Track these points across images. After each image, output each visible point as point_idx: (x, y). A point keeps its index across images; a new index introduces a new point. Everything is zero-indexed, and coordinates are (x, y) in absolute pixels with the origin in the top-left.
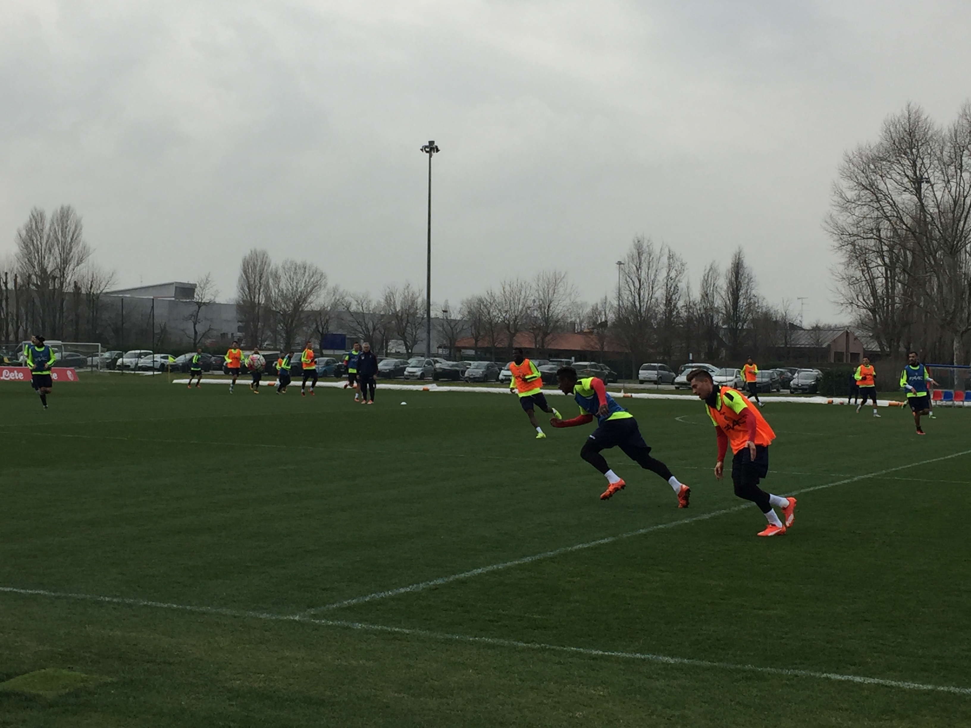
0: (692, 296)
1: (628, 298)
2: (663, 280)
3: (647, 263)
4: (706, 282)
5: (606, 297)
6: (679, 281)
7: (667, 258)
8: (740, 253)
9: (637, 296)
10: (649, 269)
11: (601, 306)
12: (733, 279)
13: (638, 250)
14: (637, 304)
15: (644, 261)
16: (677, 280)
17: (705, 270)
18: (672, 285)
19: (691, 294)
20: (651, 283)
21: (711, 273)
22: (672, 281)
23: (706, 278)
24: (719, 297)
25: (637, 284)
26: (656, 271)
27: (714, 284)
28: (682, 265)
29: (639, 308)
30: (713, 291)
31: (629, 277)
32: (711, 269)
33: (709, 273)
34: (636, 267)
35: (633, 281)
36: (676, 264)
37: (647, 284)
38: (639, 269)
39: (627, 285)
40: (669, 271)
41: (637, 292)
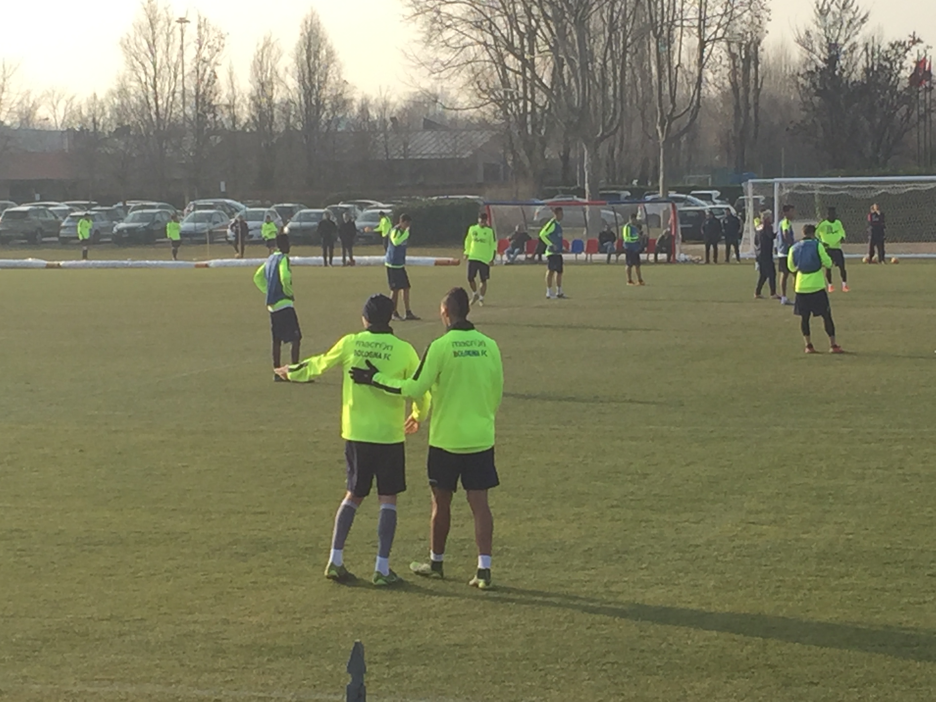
0: (238, 87)
1: (136, 92)
2: (192, 64)
3: (165, 37)
4: (260, 66)
5: (95, 94)
6: (216, 63)
7: (196, 27)
8: (312, 16)
9: (150, 89)
10: (168, 45)
11: (87, 110)
12: (304, 58)
13: (149, 16)
14: (152, 102)
15: (161, 33)
16: (213, 62)
17: (258, 45)
18: (205, 71)
19: (235, 84)
20: (173, 69)
21: (266, 49)
22: (205, 64)
23: (260, 57)
24: (281, 88)
25: (151, 72)
27: (273, 67)
28: (221, 37)
29: (155, 109)
30: (271, 79)
31: (137, 59)
32: (267, 44)
33: (262, 51)
34: (148, 43)
35: (143, 65)
36: (211, 38)
37: (168, 69)
38: (152, 46)
39: (134, 73)
40: (200, 48)
41: (150, 81)
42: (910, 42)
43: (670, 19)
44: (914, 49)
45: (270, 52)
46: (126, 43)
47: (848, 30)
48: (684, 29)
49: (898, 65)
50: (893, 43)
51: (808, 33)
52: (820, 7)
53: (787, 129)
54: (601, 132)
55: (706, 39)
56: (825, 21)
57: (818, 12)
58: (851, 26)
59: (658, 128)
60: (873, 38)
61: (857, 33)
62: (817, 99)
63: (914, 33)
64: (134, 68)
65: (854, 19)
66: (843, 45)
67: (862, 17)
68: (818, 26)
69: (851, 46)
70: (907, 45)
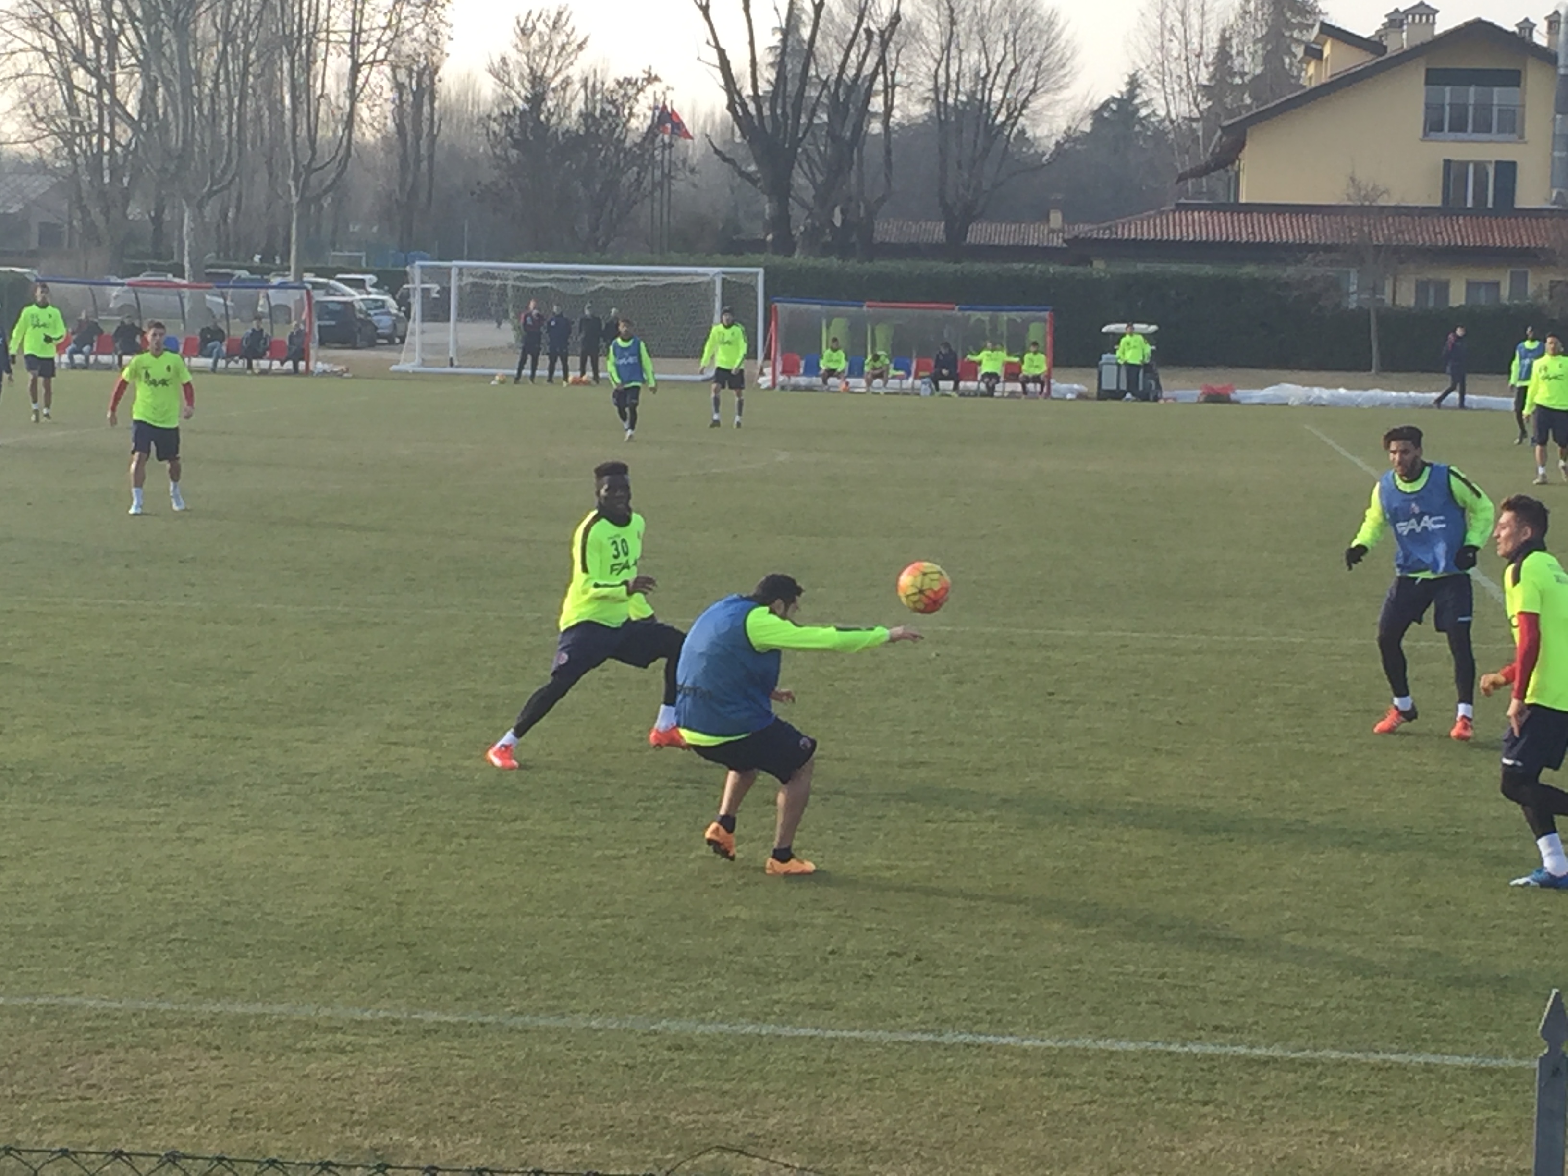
42: (644, 80)
43: (311, 30)
44: (650, 89)
47: (561, 60)
48: (331, 45)
49: (626, 112)
50: (621, 80)
51: (504, 60)
52: (522, 25)
53: (472, 193)
54: (209, 184)
55: (361, 61)
56: (529, 44)
57: (519, 31)
58: (564, 53)
59: (291, 183)
60: (595, 71)
61: (571, 64)
62: (514, 153)
63: (650, 67)
65: (568, 43)
66: (553, 79)
67: (579, 41)
68: (519, 51)
69: (563, 81)
70: (639, 83)
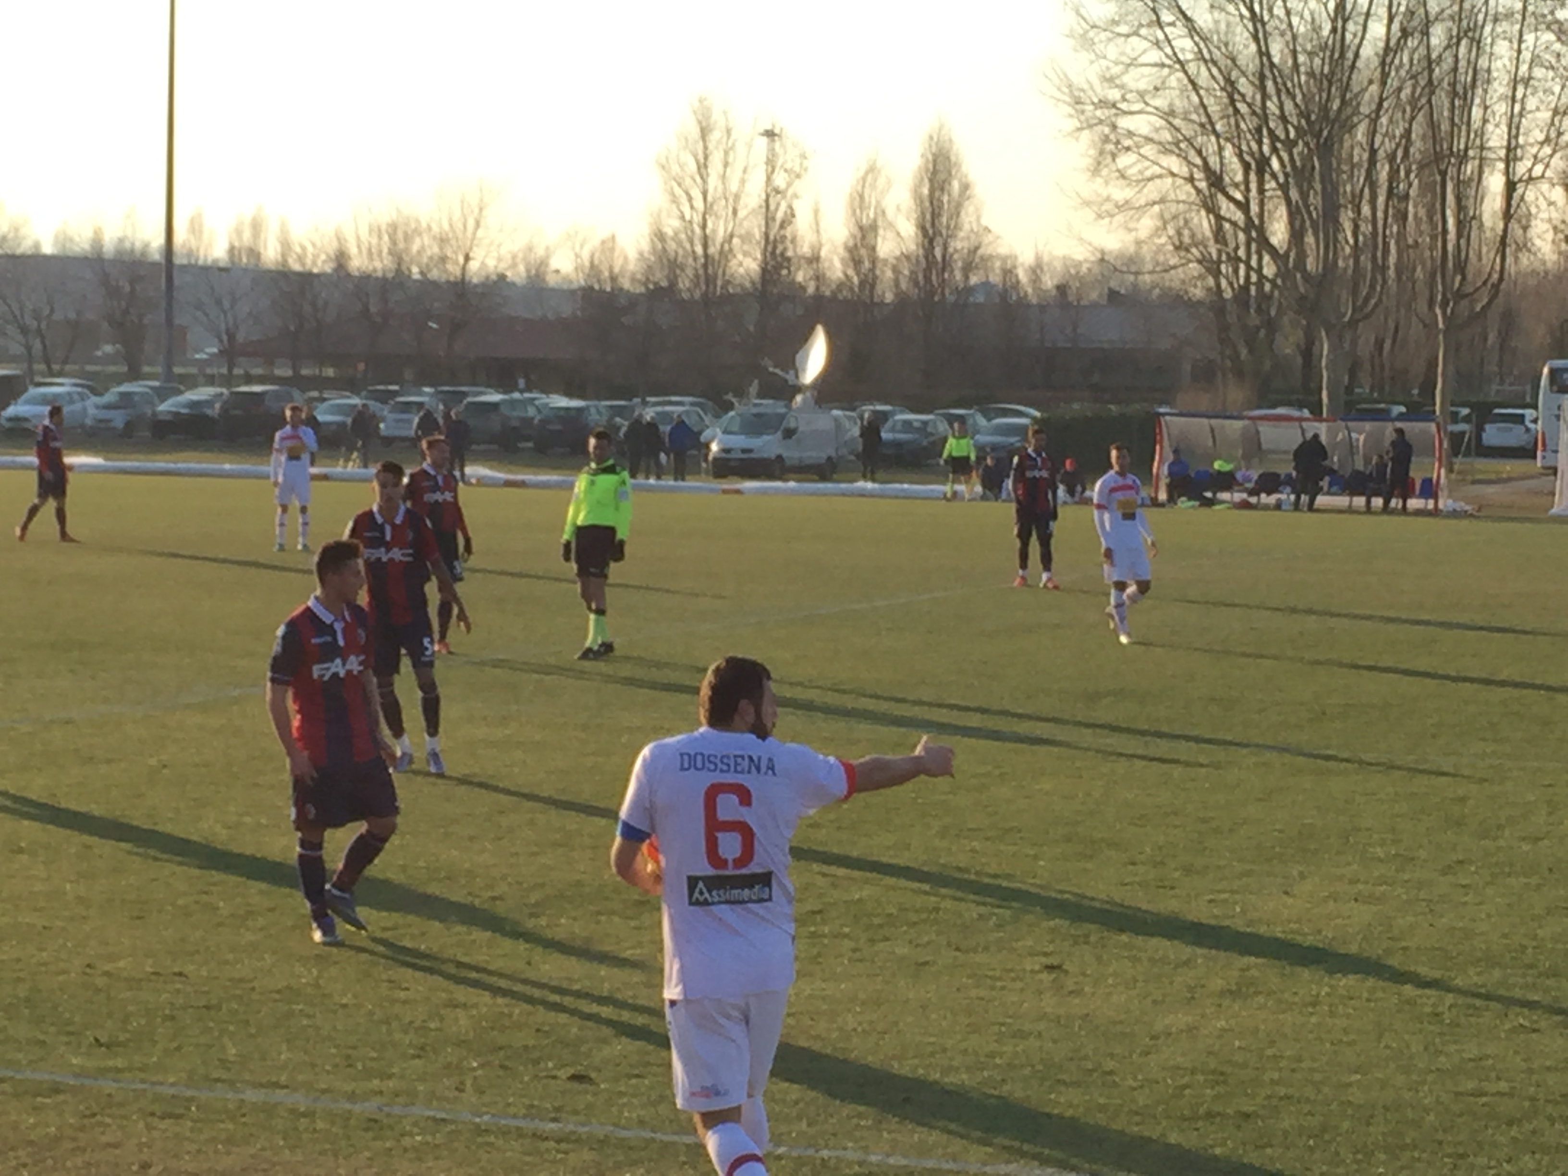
1: (676, 234)
2: (758, 194)
3: (722, 154)
4: (859, 201)
5: (612, 235)
6: (796, 196)
8: (940, 130)
9: (698, 230)
10: (726, 167)
12: (926, 191)
13: (700, 122)
14: (699, 250)
15: (717, 149)
16: (790, 192)
17: (858, 169)
18: (778, 205)
19: (822, 225)
20: (731, 200)
21: (870, 177)
22: (779, 197)
23: (860, 188)
24: (890, 235)
25: (699, 204)
26: (745, 171)
27: (878, 203)
28: (803, 157)
29: (702, 260)
30: (875, 221)
31: (679, 185)
32: (872, 169)
33: (864, 180)
34: (697, 161)
35: (688, 194)
36: (788, 157)
37: (723, 202)
38: (703, 167)
39: (674, 207)
40: (773, 171)
41: (697, 219)
43: (1462, 146)
45: (875, 180)
46: (664, 161)
48: (1484, 163)
54: (1349, 314)
55: (1516, 179)
64: (675, 200)
